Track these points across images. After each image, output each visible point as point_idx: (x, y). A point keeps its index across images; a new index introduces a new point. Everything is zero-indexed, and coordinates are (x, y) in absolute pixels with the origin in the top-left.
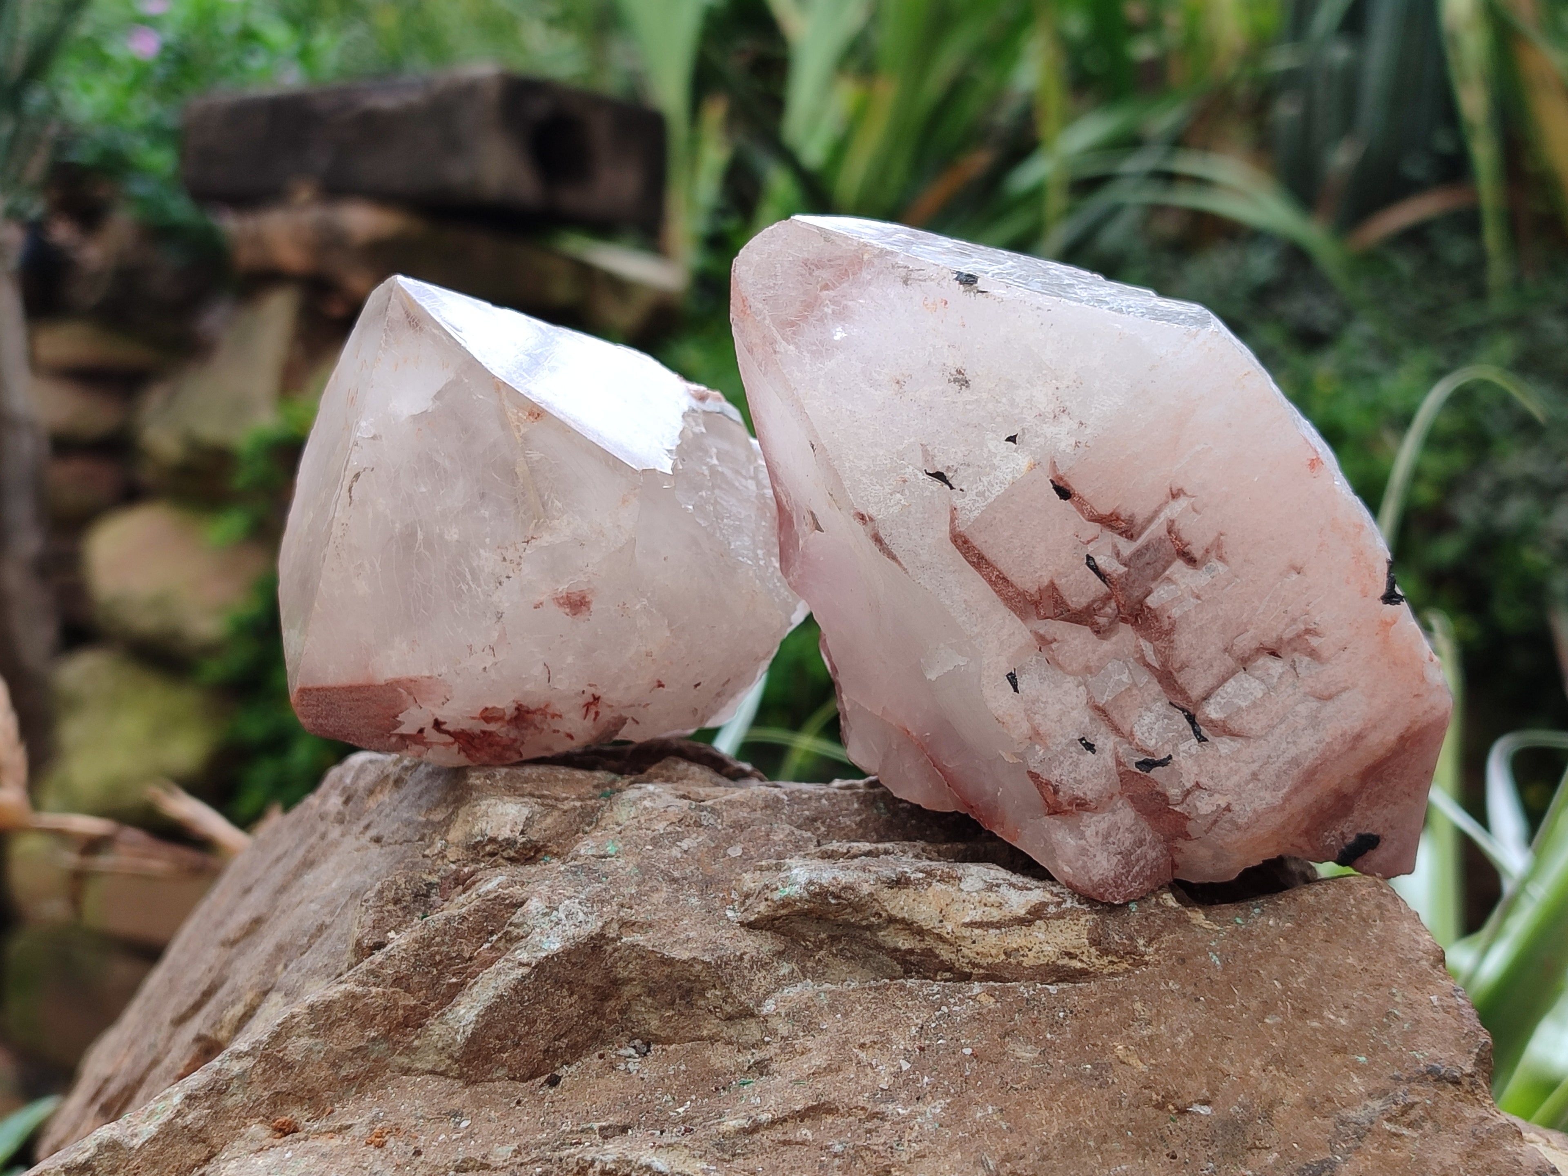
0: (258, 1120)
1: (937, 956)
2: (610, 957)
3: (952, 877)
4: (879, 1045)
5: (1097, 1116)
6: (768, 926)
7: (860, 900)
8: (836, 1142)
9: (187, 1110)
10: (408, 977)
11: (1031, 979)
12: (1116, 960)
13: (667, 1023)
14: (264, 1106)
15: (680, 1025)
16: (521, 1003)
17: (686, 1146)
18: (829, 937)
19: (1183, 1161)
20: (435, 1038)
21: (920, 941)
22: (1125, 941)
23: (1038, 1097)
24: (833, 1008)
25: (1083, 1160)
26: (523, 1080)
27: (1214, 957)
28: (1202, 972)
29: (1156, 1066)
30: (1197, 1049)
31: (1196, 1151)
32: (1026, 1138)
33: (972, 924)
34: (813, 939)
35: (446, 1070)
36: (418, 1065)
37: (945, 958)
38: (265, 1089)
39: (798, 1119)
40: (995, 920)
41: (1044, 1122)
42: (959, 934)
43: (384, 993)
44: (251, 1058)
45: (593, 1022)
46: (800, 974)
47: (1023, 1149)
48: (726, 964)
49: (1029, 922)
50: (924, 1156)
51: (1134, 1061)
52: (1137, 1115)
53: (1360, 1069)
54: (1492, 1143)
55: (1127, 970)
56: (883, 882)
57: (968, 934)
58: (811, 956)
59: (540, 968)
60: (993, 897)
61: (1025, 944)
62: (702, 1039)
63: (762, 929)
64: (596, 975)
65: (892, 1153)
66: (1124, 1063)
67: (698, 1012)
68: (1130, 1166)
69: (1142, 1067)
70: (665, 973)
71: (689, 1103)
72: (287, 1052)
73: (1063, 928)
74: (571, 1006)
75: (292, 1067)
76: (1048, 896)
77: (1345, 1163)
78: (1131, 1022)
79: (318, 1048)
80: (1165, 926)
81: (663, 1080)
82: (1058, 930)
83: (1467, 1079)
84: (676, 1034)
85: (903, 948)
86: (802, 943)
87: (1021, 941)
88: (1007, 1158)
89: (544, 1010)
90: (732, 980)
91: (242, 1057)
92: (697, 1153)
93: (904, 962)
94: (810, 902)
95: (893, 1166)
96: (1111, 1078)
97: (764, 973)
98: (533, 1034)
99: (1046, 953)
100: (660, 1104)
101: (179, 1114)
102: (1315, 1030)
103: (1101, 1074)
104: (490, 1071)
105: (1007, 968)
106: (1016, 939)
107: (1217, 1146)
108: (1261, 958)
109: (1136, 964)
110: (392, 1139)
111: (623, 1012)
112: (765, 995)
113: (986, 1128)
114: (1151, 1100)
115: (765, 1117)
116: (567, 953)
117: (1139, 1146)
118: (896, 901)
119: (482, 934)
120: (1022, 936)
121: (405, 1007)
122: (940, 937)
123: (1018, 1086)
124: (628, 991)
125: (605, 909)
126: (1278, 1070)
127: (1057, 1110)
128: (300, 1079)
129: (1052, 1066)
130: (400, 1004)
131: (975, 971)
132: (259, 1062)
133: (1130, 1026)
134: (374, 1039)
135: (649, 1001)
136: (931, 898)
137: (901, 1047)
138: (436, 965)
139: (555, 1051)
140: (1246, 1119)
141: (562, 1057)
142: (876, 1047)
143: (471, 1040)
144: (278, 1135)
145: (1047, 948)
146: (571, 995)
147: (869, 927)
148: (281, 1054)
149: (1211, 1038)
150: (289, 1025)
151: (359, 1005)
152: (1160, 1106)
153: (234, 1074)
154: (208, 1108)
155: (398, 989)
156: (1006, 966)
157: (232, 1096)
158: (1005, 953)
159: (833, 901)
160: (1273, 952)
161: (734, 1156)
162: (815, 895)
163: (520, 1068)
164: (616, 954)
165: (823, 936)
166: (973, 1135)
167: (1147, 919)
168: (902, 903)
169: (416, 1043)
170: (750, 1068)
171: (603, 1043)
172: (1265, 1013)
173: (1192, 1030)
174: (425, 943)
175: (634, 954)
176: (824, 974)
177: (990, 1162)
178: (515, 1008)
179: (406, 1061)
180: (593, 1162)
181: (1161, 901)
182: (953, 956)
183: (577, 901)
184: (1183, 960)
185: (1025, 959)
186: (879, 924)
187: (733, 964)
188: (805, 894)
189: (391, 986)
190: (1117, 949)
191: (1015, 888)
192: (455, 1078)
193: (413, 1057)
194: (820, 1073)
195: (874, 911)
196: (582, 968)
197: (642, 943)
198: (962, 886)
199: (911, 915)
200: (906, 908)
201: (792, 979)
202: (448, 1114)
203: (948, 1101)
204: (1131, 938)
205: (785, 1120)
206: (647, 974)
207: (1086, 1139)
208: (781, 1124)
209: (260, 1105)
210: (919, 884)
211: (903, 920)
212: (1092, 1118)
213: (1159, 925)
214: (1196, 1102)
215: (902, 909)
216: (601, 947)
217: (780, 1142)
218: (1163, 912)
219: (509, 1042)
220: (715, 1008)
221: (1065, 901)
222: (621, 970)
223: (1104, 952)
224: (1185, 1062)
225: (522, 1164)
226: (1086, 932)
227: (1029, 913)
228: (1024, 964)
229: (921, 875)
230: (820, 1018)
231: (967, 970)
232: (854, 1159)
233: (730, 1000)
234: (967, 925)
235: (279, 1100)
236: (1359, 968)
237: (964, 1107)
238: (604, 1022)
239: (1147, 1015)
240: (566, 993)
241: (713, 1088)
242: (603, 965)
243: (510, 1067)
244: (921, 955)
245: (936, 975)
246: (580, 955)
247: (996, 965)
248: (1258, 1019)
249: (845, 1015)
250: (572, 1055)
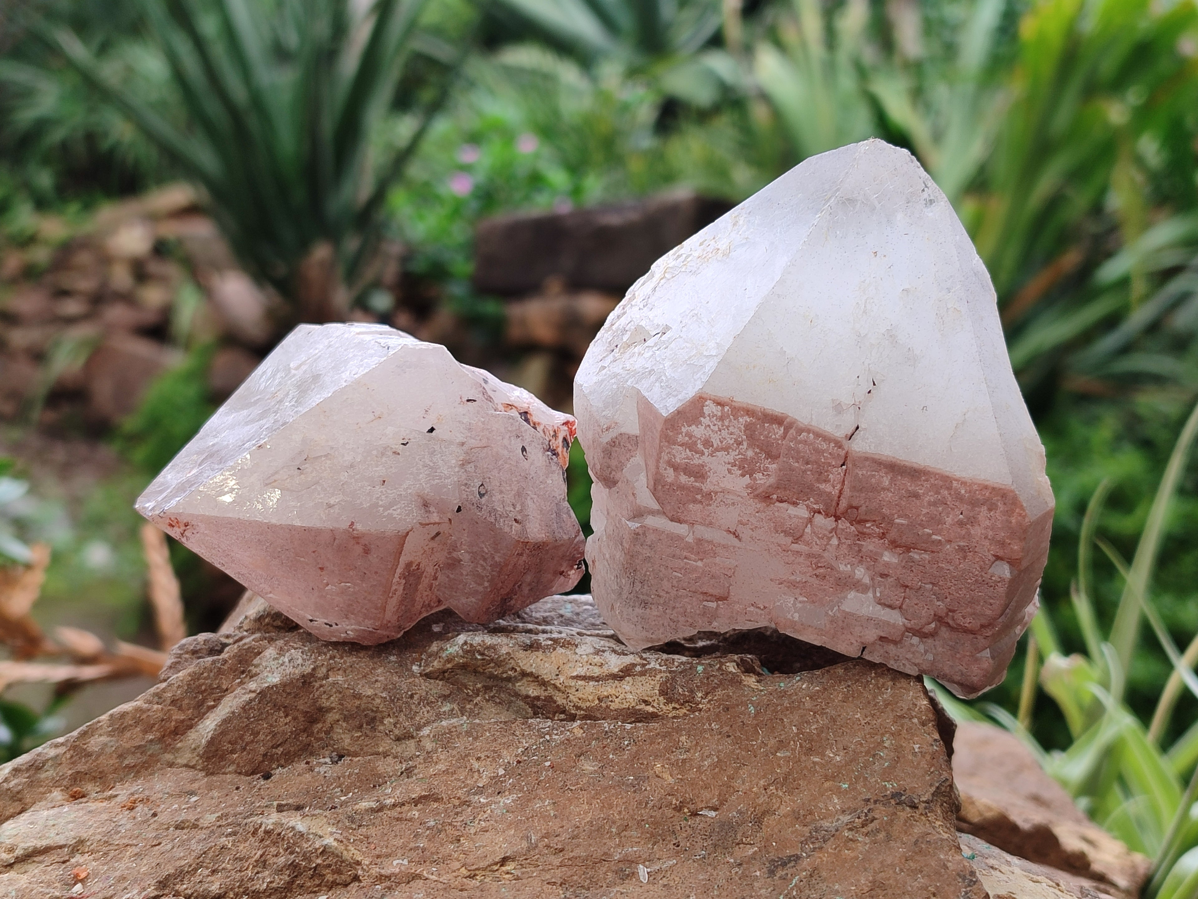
0: (60, 789)
1: (555, 702)
2: (317, 690)
3: (571, 644)
4: (491, 759)
5: (625, 811)
6: (440, 677)
7: (499, 657)
8: (432, 820)
9: (12, 779)
10: (182, 699)
11: (615, 719)
12: (678, 707)
13: (356, 741)
14: (67, 780)
15: (365, 744)
16: (248, 718)
17: (326, 816)
18: (484, 686)
19: (684, 849)
20: (191, 741)
21: (545, 690)
22: (687, 693)
23: (584, 796)
24: (468, 733)
25: (605, 841)
26: (247, 774)
27: (752, 708)
28: (740, 717)
29: (681, 779)
30: (717, 770)
31: (697, 842)
32: (564, 823)
33: (578, 677)
34: (471, 688)
35: (195, 765)
36: (179, 761)
37: (559, 703)
38: (70, 769)
39: (413, 804)
40: (596, 675)
41: (582, 812)
42: (567, 684)
43: (162, 709)
44: (64, 747)
45: (303, 737)
46: (459, 712)
47: (560, 829)
48: (398, 699)
49: (620, 677)
50: (487, 831)
51: (666, 776)
52: (658, 814)
53: (839, 792)
54: (929, 852)
55: (685, 715)
56: (520, 646)
57: (573, 684)
58: (471, 701)
59: (262, 694)
60: (597, 659)
61: (614, 692)
62: (378, 754)
63: (436, 679)
64: (306, 703)
65: (465, 827)
66: (659, 777)
67: (378, 734)
68: (641, 849)
69: (671, 780)
70: (356, 705)
71: (351, 794)
72: (89, 745)
73: (644, 682)
74: (286, 724)
75: (91, 755)
76: (638, 659)
77: (807, 858)
78: (674, 750)
79: (112, 744)
80: (721, 683)
81: (339, 778)
82: (640, 684)
83: (924, 805)
84: (362, 750)
85: (532, 695)
86: (465, 691)
87: (611, 691)
88: (547, 836)
89: (265, 725)
90: (401, 711)
91: (58, 746)
92: (332, 821)
93: (533, 706)
94: (464, 657)
95: (462, 836)
96: (645, 786)
97: (429, 708)
98: (257, 742)
99: (628, 700)
100: (331, 794)
101: (6, 780)
102: (814, 763)
103: (638, 784)
104: (224, 767)
105: (599, 710)
106: (608, 689)
107: (712, 840)
108: (788, 710)
109: (692, 710)
110: (142, 805)
111: (327, 733)
112: (425, 724)
113: (539, 815)
114: (671, 804)
115: (389, 801)
116: (284, 685)
117: (652, 835)
118: (528, 659)
119: (236, 673)
120: (614, 687)
121: (176, 720)
122: (555, 687)
123: (573, 788)
124: (331, 717)
125: (320, 658)
126: (777, 789)
127: (595, 805)
128: (95, 764)
129: (604, 776)
130: (173, 718)
131: (578, 712)
132: (69, 750)
133: (673, 752)
134: (151, 741)
135: (344, 725)
136: (553, 659)
137: (506, 761)
138: (202, 692)
139: (271, 756)
140: (739, 822)
141: (278, 761)
142: (489, 760)
143: (211, 742)
144: (71, 799)
145: (629, 696)
146: (286, 716)
147: (509, 679)
148: (85, 746)
149: (730, 764)
150: (95, 727)
151: (144, 716)
152: (678, 809)
153: (50, 756)
154: (27, 778)
155: (173, 708)
156: (598, 708)
157: (46, 771)
158: (599, 699)
159: (479, 657)
160: (799, 706)
161: (360, 826)
162: (467, 652)
163: (245, 766)
164: (322, 689)
165: (479, 686)
166: (528, 819)
167: (708, 679)
168: (532, 661)
169: (179, 745)
170: (402, 773)
171: (312, 754)
172: (778, 749)
173: (717, 757)
174: (195, 677)
175: (334, 690)
176: (478, 714)
177: (533, 838)
178: (243, 722)
179: (172, 757)
180: (261, 824)
181: (724, 667)
182: (564, 701)
183: (301, 650)
184: (728, 709)
185: (612, 704)
186: (515, 677)
187: (404, 700)
188: (461, 652)
189: (169, 705)
190: (679, 698)
191: (615, 653)
192: (201, 770)
193: (176, 755)
194: (440, 774)
195: (511, 666)
196: (295, 697)
197: (340, 682)
198: (577, 650)
199: (537, 670)
200: (534, 665)
201: (451, 714)
202: (186, 792)
203: (519, 795)
204: (691, 691)
205: (403, 805)
206: (342, 705)
207: (611, 827)
208: (401, 807)
209: (64, 779)
210: (547, 649)
211: (531, 674)
212: (620, 812)
213: (716, 683)
214: (706, 808)
215: (532, 665)
216: (310, 683)
217: (394, 818)
218: (722, 674)
219: (239, 747)
220: (390, 731)
221: (649, 664)
222: (324, 701)
223: (669, 701)
224: (705, 779)
225: (220, 826)
226: (659, 685)
227: (621, 671)
228: (611, 708)
229: (550, 642)
230: (457, 740)
231: (573, 712)
232: (440, 831)
233: (398, 726)
234: (573, 678)
235: (77, 778)
236: (863, 722)
237: (529, 800)
238: (313, 739)
239: (687, 745)
240: (282, 714)
241: (372, 786)
242: (311, 696)
243: (238, 764)
244: (544, 700)
245: (554, 716)
246: (294, 688)
247: (592, 707)
248: (771, 753)
249: (476, 739)
250: (286, 761)
